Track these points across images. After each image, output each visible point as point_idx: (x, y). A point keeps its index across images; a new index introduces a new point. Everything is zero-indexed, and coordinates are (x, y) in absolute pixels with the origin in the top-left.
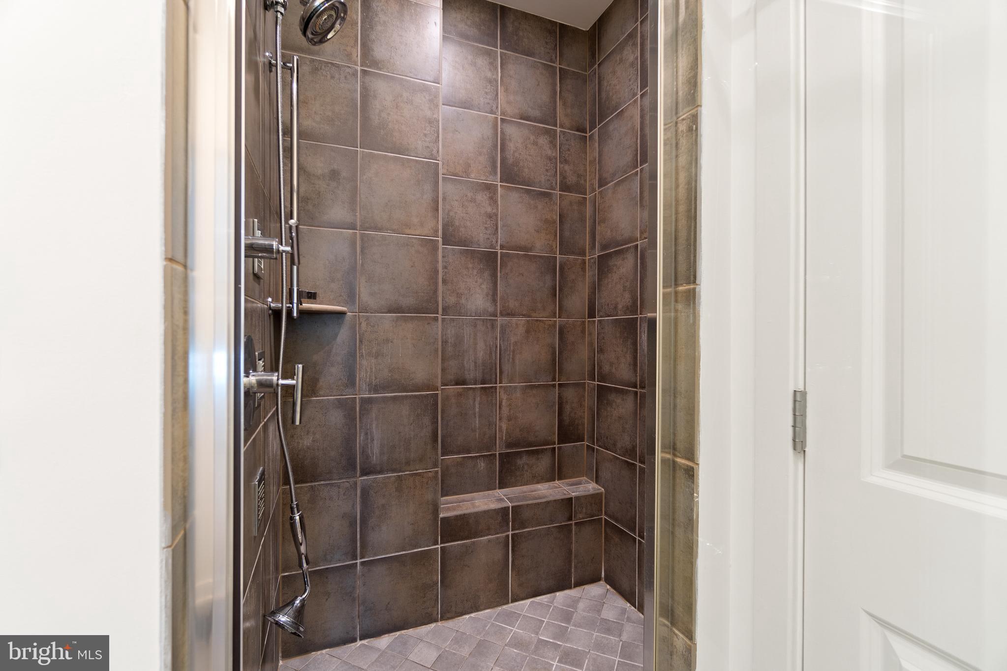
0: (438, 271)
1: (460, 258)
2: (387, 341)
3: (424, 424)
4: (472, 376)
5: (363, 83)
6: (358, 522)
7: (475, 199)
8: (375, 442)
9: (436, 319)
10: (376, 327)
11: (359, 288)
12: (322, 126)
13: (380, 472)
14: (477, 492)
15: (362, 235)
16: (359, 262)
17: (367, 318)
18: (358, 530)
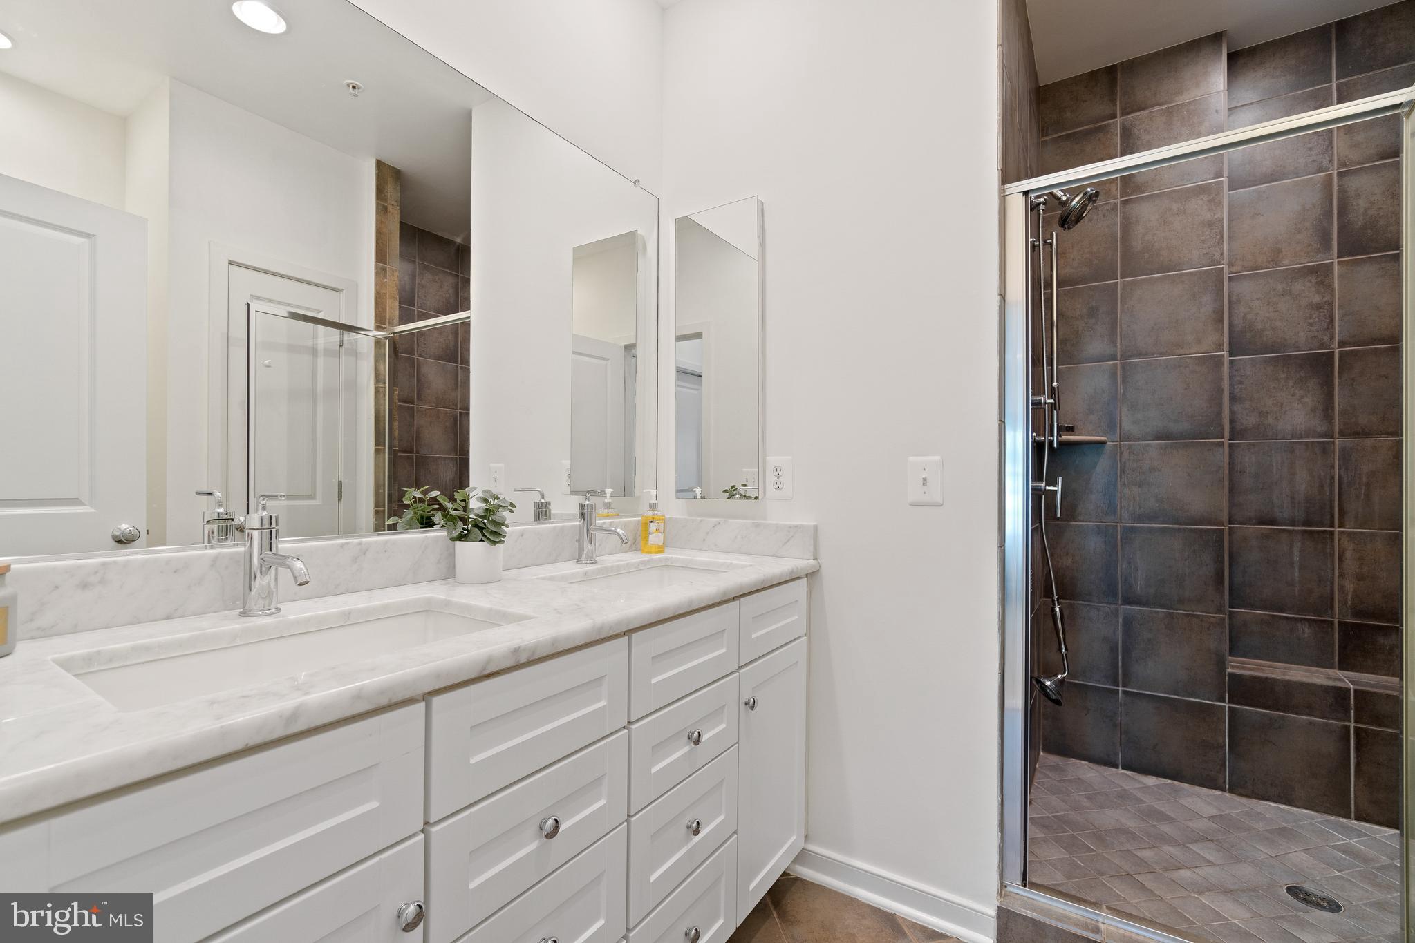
0: (1223, 390)
1: (1265, 369)
2: (1153, 469)
3: (1203, 562)
4: (1286, 515)
5: (1123, 213)
6: (1120, 649)
7: (1290, 291)
8: (1140, 572)
9: (1221, 444)
10: (1141, 455)
11: (1120, 417)
12: (1080, 269)
13: (1146, 604)
14: (1298, 664)
15: (1124, 366)
16: (1121, 390)
17: (1130, 447)
18: (1120, 657)
